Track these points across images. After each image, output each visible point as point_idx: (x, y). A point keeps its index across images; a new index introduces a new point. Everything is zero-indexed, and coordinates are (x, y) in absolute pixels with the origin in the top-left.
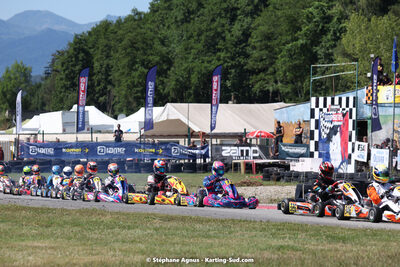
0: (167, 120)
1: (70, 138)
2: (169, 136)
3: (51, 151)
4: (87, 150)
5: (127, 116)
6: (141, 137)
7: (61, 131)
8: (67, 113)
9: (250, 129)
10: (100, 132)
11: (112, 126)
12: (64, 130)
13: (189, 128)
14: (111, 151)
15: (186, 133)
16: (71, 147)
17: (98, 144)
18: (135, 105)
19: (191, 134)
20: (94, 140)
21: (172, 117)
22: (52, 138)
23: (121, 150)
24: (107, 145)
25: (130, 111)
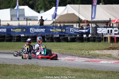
0: (67, 14)
1: (15, 23)
2: (69, 22)
3: (5, 30)
4: (24, 30)
5: (45, 11)
6: (54, 23)
7: (10, 20)
8: (13, 10)
9: (113, 18)
10: (30, 20)
11: (37, 17)
12: (11, 19)
13: (79, 18)
14: (38, 30)
15: (78, 21)
16: (16, 29)
17: (30, 27)
18: (49, 5)
19: (80, 21)
20: (28, 24)
21: (70, 12)
22: (5, 23)
23: (43, 30)
24: (35, 27)
25: (47, 9)
